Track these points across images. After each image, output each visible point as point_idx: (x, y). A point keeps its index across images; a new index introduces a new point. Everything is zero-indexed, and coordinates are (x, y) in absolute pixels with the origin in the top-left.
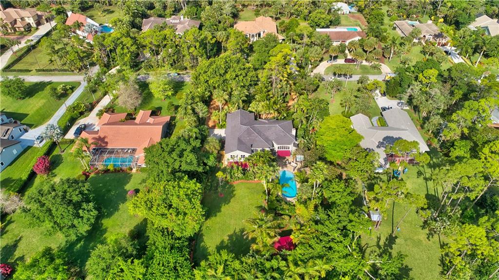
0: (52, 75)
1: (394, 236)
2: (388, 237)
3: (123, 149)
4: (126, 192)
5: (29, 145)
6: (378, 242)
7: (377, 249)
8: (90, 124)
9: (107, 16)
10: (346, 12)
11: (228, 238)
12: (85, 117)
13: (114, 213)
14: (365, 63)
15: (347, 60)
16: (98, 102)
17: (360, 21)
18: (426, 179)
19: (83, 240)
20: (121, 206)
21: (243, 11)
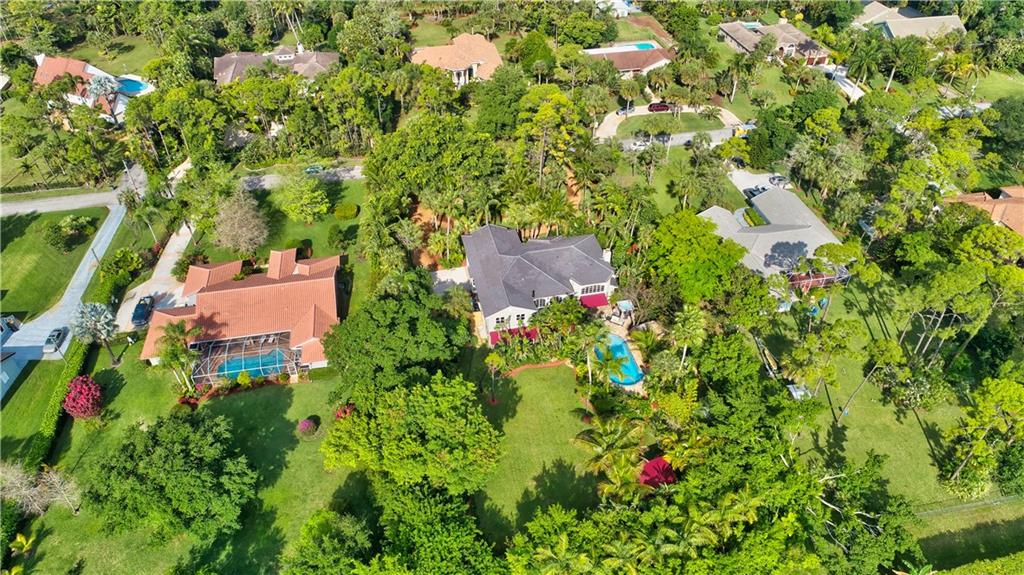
0: (33, 198)
1: (839, 426)
2: (830, 429)
3: (256, 337)
4: (292, 426)
5: (31, 357)
6: (816, 441)
7: (818, 455)
8: (160, 293)
9: (121, 58)
10: (623, 13)
11: (535, 483)
12: (145, 280)
13: (280, 474)
14: (686, 109)
15: (652, 108)
16: (163, 244)
17: (653, 28)
18: (862, 313)
19: (229, 542)
20: (289, 457)
21: (417, 25)
